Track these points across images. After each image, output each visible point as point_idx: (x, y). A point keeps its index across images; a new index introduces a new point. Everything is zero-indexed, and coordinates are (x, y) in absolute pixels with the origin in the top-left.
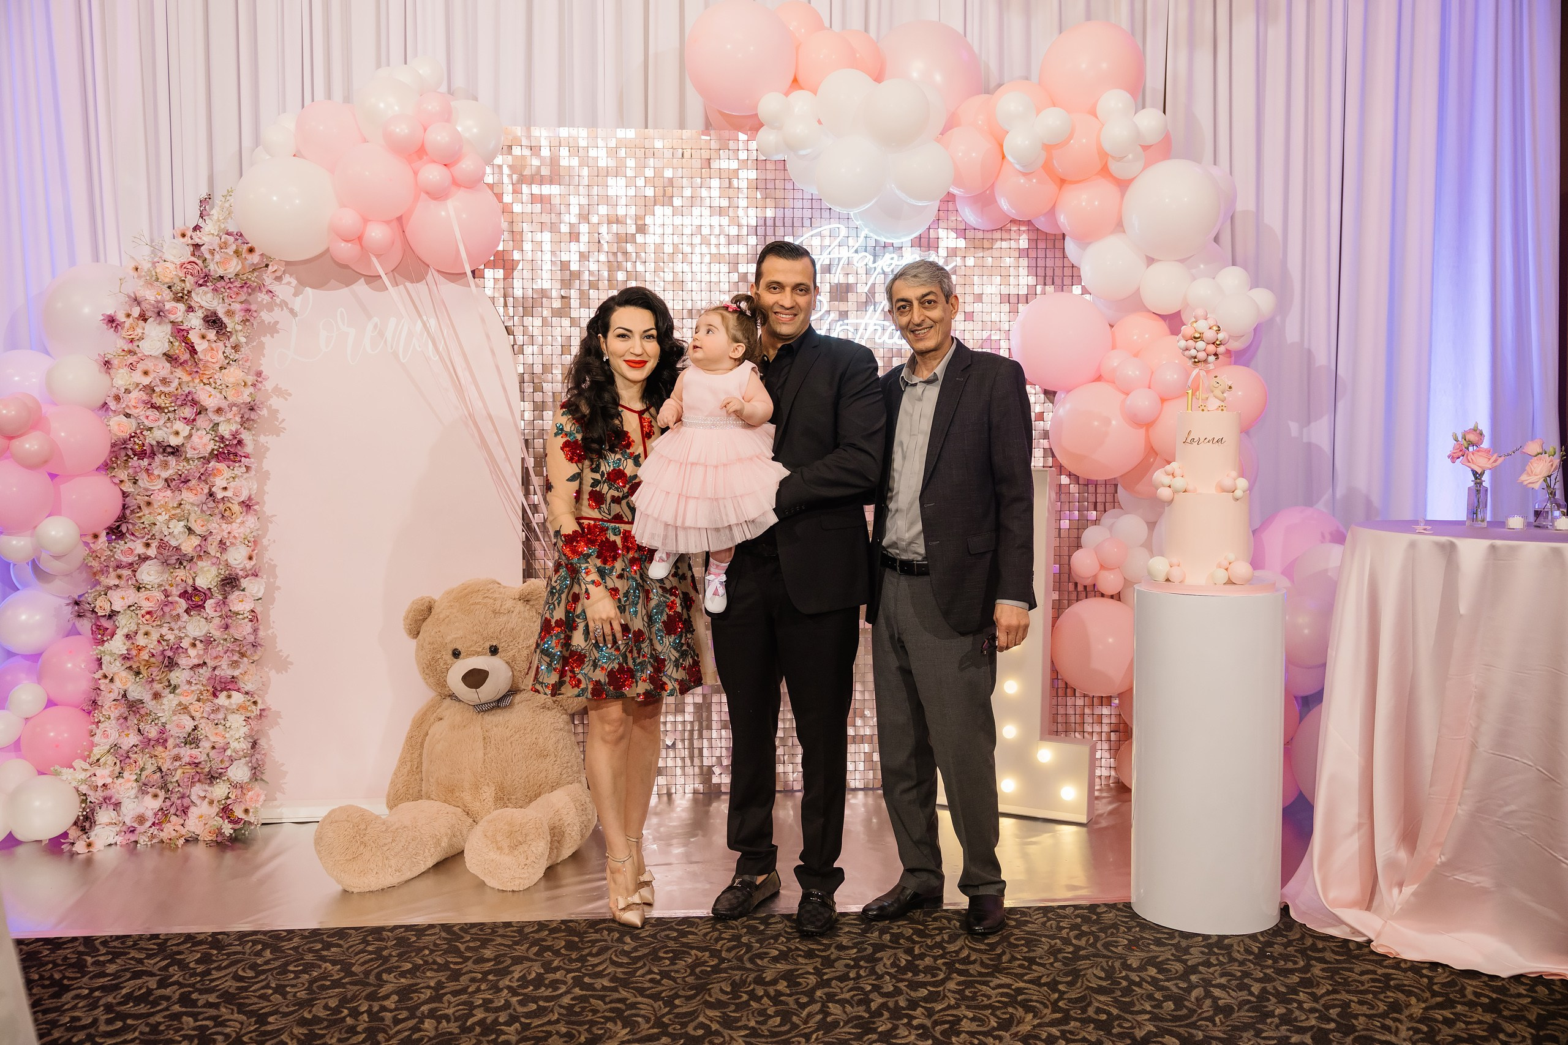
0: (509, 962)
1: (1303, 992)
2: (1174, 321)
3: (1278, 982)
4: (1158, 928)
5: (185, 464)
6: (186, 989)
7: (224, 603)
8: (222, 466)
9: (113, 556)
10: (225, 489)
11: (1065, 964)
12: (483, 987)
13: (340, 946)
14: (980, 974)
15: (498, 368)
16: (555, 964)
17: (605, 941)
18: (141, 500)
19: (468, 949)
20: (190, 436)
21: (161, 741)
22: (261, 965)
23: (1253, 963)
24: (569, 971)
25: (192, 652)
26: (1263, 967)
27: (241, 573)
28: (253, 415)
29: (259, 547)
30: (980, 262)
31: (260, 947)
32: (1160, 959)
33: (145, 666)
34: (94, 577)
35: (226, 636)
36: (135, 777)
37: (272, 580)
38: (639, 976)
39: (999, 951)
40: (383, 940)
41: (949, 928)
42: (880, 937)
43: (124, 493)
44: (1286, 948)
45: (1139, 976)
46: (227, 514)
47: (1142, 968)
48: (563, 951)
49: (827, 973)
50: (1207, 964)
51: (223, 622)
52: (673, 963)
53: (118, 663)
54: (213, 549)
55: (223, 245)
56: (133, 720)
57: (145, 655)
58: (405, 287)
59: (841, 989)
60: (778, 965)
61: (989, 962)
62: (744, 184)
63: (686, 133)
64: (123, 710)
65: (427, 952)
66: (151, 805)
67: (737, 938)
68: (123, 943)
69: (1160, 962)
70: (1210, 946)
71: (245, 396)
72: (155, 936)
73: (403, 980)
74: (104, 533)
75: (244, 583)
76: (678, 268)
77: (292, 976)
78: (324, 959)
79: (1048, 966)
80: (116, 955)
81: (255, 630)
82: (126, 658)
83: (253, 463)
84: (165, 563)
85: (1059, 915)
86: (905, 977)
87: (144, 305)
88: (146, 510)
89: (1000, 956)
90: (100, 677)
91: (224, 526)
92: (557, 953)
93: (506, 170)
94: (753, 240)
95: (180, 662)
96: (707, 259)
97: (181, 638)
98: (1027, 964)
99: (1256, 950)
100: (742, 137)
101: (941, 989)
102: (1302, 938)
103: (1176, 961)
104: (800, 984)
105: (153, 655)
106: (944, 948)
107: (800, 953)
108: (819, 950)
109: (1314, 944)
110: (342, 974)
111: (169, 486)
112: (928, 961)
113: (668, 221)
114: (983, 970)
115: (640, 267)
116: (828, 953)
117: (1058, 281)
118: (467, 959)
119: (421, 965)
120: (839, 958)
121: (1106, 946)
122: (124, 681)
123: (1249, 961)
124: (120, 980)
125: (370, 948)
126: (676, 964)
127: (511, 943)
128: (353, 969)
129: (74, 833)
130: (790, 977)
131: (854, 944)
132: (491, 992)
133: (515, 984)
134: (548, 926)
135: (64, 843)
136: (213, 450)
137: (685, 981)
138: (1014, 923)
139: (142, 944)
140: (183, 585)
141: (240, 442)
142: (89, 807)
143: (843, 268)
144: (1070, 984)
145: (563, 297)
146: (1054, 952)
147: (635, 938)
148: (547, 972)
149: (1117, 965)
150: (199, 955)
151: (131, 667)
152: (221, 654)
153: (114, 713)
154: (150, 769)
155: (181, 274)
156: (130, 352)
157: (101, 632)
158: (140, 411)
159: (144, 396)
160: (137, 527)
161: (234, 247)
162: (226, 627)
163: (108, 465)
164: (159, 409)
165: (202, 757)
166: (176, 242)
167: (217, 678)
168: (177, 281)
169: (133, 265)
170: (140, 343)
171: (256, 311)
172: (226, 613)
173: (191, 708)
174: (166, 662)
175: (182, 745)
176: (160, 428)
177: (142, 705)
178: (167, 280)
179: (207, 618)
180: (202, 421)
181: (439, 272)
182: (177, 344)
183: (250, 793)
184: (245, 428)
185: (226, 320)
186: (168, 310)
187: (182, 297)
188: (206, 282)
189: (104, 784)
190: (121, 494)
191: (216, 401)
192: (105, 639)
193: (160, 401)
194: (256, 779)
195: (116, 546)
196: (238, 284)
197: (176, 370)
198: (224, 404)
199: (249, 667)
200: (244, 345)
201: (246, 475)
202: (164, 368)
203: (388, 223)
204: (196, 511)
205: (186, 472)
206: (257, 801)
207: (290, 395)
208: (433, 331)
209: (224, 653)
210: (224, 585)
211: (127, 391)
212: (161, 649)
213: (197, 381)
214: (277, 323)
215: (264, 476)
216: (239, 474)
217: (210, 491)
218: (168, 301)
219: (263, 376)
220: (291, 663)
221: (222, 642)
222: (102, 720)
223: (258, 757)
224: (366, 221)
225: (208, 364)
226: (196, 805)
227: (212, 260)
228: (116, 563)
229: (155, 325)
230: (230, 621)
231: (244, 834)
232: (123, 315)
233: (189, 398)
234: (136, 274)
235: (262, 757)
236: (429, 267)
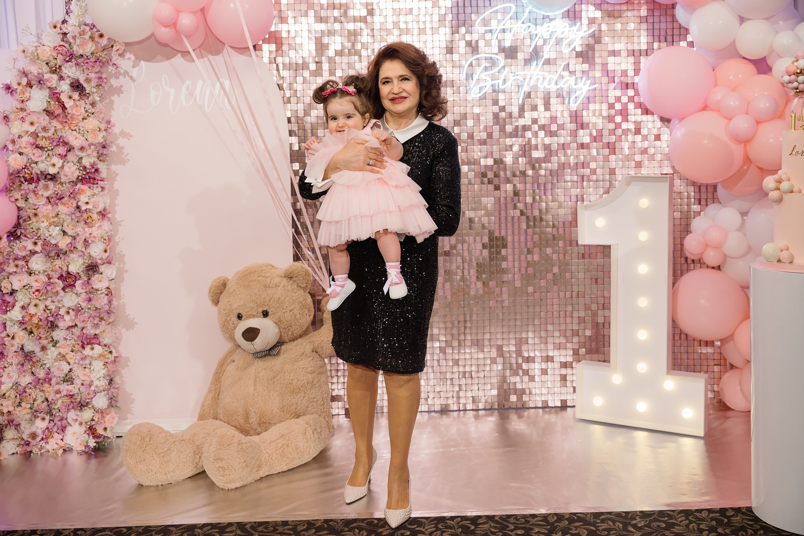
2: (762, 65)
5: (60, 186)
7: (88, 283)
8: (85, 187)
9: (13, 251)
10: (87, 203)
15: (272, 114)
18: (30, 212)
20: (62, 167)
21: (47, 380)
25: (67, 318)
27: (99, 262)
28: (105, 151)
29: (112, 243)
33: (36, 327)
35: (90, 306)
36: (29, 406)
37: (121, 265)
43: (18, 208)
46: (89, 220)
51: (87, 296)
53: (16, 327)
54: (80, 245)
55: (82, 33)
56: (28, 366)
57: (35, 320)
58: (209, 59)
64: (20, 359)
66: (40, 425)
71: (100, 138)
74: (6, 236)
75: (102, 268)
81: (110, 302)
82: (21, 323)
83: (106, 185)
84: (48, 256)
87: (30, 76)
88: (34, 219)
90: (5, 336)
91: (87, 229)
94: (449, 18)
95: (59, 325)
97: (60, 308)
105: (41, 320)
111: (50, 202)
113: (389, 6)
122: (22, 337)
136: (79, 176)
140: (60, 271)
141: (97, 170)
143: (514, 35)
145: (317, 62)
151: (26, 328)
152: (86, 319)
153: (15, 361)
154: (40, 399)
155: (55, 54)
156: (22, 109)
157: (6, 304)
158: (29, 151)
159: (31, 140)
160: (28, 231)
161: (89, 34)
162: (90, 300)
163: (7, 188)
164: (42, 148)
165: (75, 391)
166: (51, 32)
167: (85, 336)
168: (51, 59)
169: (21, 48)
170: (28, 103)
171: (106, 78)
172: (90, 290)
173: (67, 356)
174: (49, 325)
175: (62, 382)
176: (42, 162)
177: (34, 355)
178: (45, 58)
179: (77, 294)
180: (71, 156)
181: (231, 47)
182: (52, 103)
183: (108, 416)
184: (100, 161)
185: (85, 85)
186: (46, 80)
187: (56, 70)
188: (71, 59)
189: (9, 411)
190: (16, 209)
191: (80, 142)
192: (8, 309)
193: (42, 143)
194: (112, 406)
195: (15, 245)
196: (93, 60)
197: (53, 121)
198: (85, 144)
199: (106, 327)
200: (99, 102)
201: (101, 193)
202: (44, 120)
203: (194, 13)
204: (68, 219)
205: (60, 192)
206: (112, 422)
207: (132, 136)
208: (227, 89)
209: (89, 318)
210: (88, 270)
211: (20, 137)
212: (46, 316)
213: (67, 128)
214: (121, 86)
215: (115, 194)
216: (97, 193)
217: (77, 205)
218: (46, 73)
219: (111, 124)
220: (136, 323)
221: (87, 310)
222: (7, 366)
223: (113, 390)
224: (178, 12)
225: (75, 116)
226: (71, 425)
227: (75, 43)
228: (14, 257)
229: (37, 90)
230: (92, 296)
231: (104, 445)
232: (16, 84)
233: (61, 140)
234: (23, 55)
235: (116, 390)
236: (224, 44)
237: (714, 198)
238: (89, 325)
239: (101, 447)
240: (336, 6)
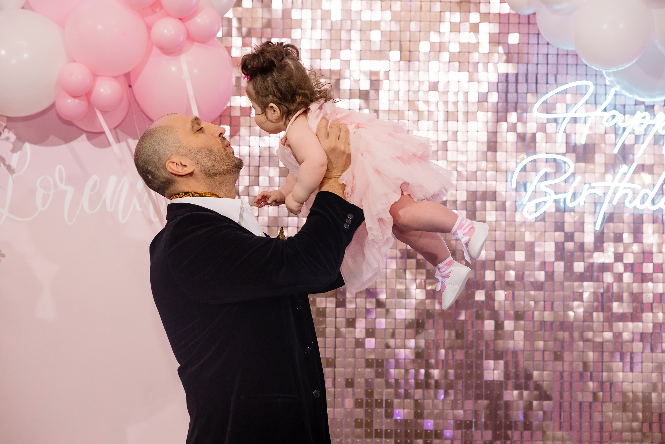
93: (235, 23)
94: (493, 97)
143: (591, 128)
203: (116, 79)
224: (95, 76)
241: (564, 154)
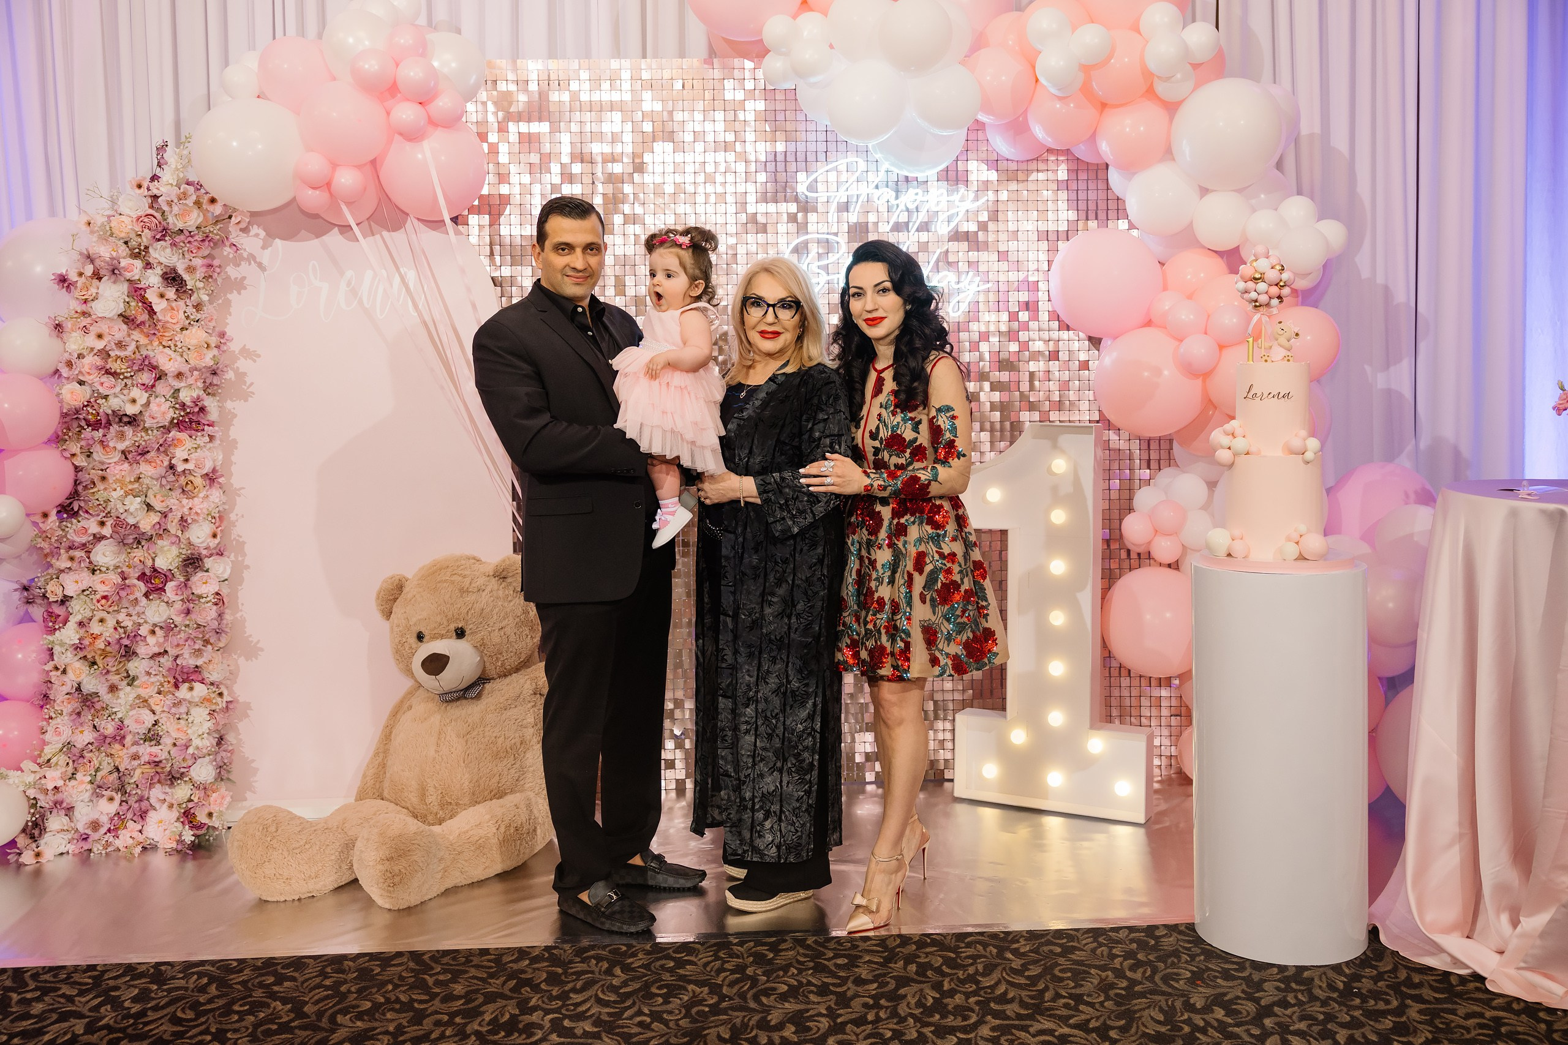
0: (481, 999)
1: (1398, 1041)
2: (1232, 258)
3: (1368, 1027)
4: (1225, 957)
5: (143, 434)
6: (115, 1035)
8: (183, 436)
9: (65, 536)
10: (186, 460)
11: (1118, 1004)
12: (448, 1033)
13: (294, 979)
14: (1019, 1017)
16: (533, 1002)
17: (592, 972)
18: (95, 474)
19: (438, 983)
20: (148, 404)
21: (118, 738)
22: (204, 1004)
23: (1337, 1002)
24: (547, 1012)
25: (151, 640)
26: (1351, 1008)
27: (204, 552)
28: (216, 380)
29: (225, 523)
30: (1014, 196)
31: (205, 980)
32: (1226, 998)
33: (100, 655)
34: (45, 559)
35: (188, 623)
36: (89, 778)
37: (240, 559)
38: (626, 1019)
39: (1041, 986)
40: (343, 972)
41: (985, 957)
42: (905, 968)
44: (1375, 983)
45: (1204, 1019)
46: (189, 487)
47: (1207, 1009)
48: (543, 986)
49: (841, 1015)
50: (1284, 1004)
51: (185, 606)
52: (666, 1002)
53: (69, 654)
54: (173, 527)
55: (182, 196)
56: (87, 716)
57: (100, 644)
58: (382, 237)
59: (857, 1035)
60: (787, 1005)
61: (1030, 1001)
62: (751, 117)
63: (686, 63)
64: (75, 705)
65: (390, 987)
66: (106, 809)
67: (741, 969)
68: (55, 976)
69: (1228, 1001)
70: (1286, 980)
71: (208, 360)
72: (92, 968)
73: (359, 1024)
74: (54, 512)
75: (208, 563)
76: (681, 209)
77: (236, 1017)
78: (273, 996)
79: (1097, 1006)
80: (45, 991)
81: (220, 615)
82: (78, 648)
83: (218, 431)
84: (122, 542)
85: (1111, 940)
86: (931, 1020)
87: (98, 263)
88: (100, 486)
89: (1042, 992)
90: (51, 668)
91: (185, 501)
92: (536, 988)
93: (491, 107)
94: (762, 177)
95: (138, 651)
96: (712, 199)
97: (140, 625)
98: (1072, 1003)
99: (1341, 986)
100: (749, 64)
101: (972, 1035)
102: (1395, 970)
103: (1247, 999)
104: (809, 1029)
105: (109, 643)
106: (977, 983)
107: (812, 988)
108: (834, 985)
109: (1409, 978)
110: (292, 1015)
111: (126, 458)
112: (959, 999)
113: (669, 159)
114: (1023, 1012)
115: (639, 210)
116: (845, 988)
117: (1102, 215)
118: (434, 996)
119: (382, 1004)
120: (856, 995)
121: (1166, 979)
122: (79, 672)
123: (1334, 1000)
124: (45, 1023)
125: (327, 982)
126: (670, 1002)
127: (485, 975)
128: (305, 1009)
129: (22, 841)
130: (798, 1020)
131: (874, 976)
132: (456, 1039)
133: (484, 1029)
134: (530, 953)
135: (10, 853)
136: (174, 418)
137: (678, 1025)
138: (1059, 950)
139: (76, 977)
140: (141, 567)
141: (202, 410)
142: (39, 812)
143: (862, 206)
144: (1123, 1030)
146: (1105, 987)
147: (626, 968)
148: (523, 1013)
149: (1178, 1004)
150: (136, 991)
151: (85, 656)
152: (181, 642)
153: (67, 708)
154: (106, 768)
155: (138, 229)
156: (84, 313)
157: (53, 619)
158: (94, 378)
159: (98, 361)
160: (90, 504)
161: (194, 198)
162: (188, 612)
163: (58, 437)
164: (115, 374)
165: (163, 756)
166: (132, 193)
167: (179, 668)
168: (133, 235)
169: (85, 219)
170: (93, 304)
171: (220, 266)
172: (188, 596)
173: (151, 701)
174: (122, 651)
175: (142, 742)
176: (116, 396)
177: (97, 699)
178: (123, 235)
179: (167, 602)
180: (161, 388)
181: (418, 219)
182: (133, 304)
183: (214, 795)
184: (209, 394)
185: (186, 277)
186: (123, 268)
187: (140, 253)
188: (164, 236)
189: (55, 787)
190: (72, 469)
191: (176, 365)
192: (57, 627)
193: (116, 366)
194: (222, 780)
195: (69, 525)
196: (199, 237)
197: (133, 332)
198: (185, 368)
199: (214, 655)
200: (207, 304)
201: (209, 445)
202: (120, 331)
203: (359, 167)
204: (155, 485)
205: (143, 443)
206: (221, 804)
207: (259, 356)
208: (411, 286)
209: (186, 641)
210: (186, 566)
211: (80, 356)
212: (117, 637)
213: (156, 343)
214: (244, 278)
215: (231, 446)
216: (202, 444)
217: (170, 463)
218: (124, 258)
219: (226, 337)
220: (262, 650)
221: (183, 628)
222: (54, 716)
223: (224, 754)
224: (334, 166)
225: (168, 325)
226: (155, 809)
227: (171, 212)
228: (68, 544)
229: (110, 283)
230: (192, 605)
231: (208, 840)
232: (76, 274)
233: (147, 363)
234: (88, 229)
235: (229, 754)
236: (407, 214)
237: (1170, 459)
238: (186, 652)
239: (203, 844)
240: (585, 158)
241: (836, 234)
